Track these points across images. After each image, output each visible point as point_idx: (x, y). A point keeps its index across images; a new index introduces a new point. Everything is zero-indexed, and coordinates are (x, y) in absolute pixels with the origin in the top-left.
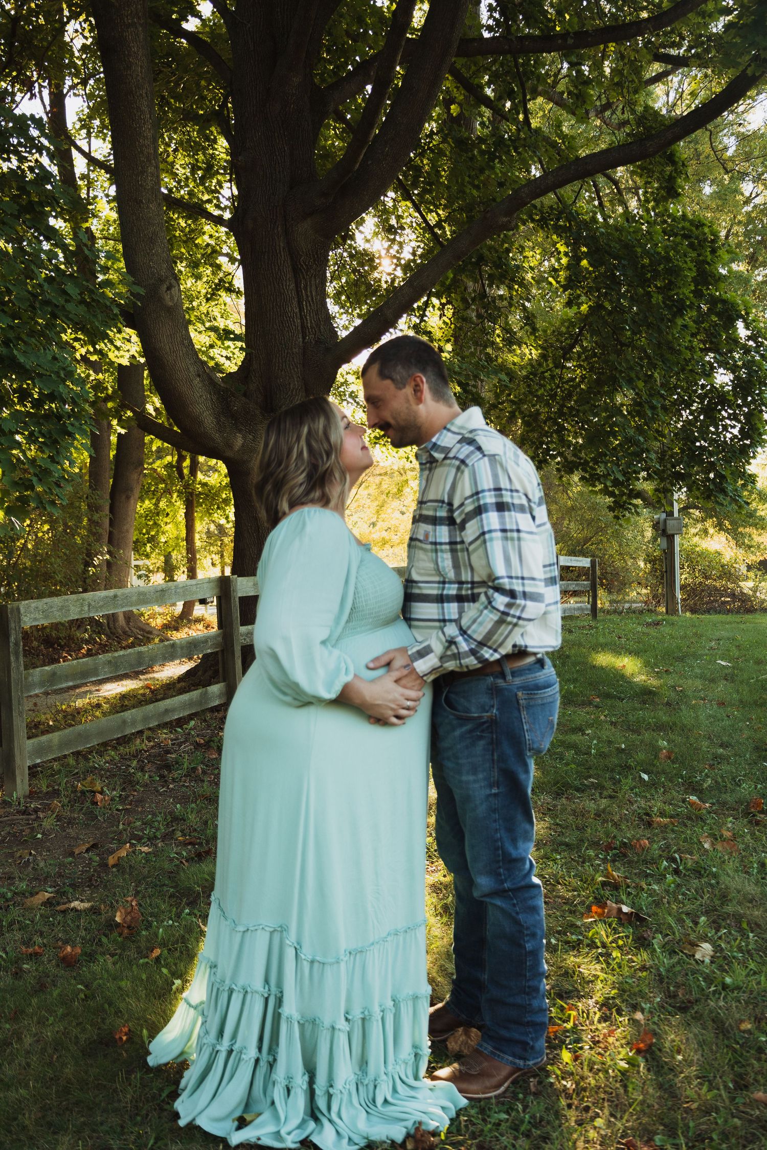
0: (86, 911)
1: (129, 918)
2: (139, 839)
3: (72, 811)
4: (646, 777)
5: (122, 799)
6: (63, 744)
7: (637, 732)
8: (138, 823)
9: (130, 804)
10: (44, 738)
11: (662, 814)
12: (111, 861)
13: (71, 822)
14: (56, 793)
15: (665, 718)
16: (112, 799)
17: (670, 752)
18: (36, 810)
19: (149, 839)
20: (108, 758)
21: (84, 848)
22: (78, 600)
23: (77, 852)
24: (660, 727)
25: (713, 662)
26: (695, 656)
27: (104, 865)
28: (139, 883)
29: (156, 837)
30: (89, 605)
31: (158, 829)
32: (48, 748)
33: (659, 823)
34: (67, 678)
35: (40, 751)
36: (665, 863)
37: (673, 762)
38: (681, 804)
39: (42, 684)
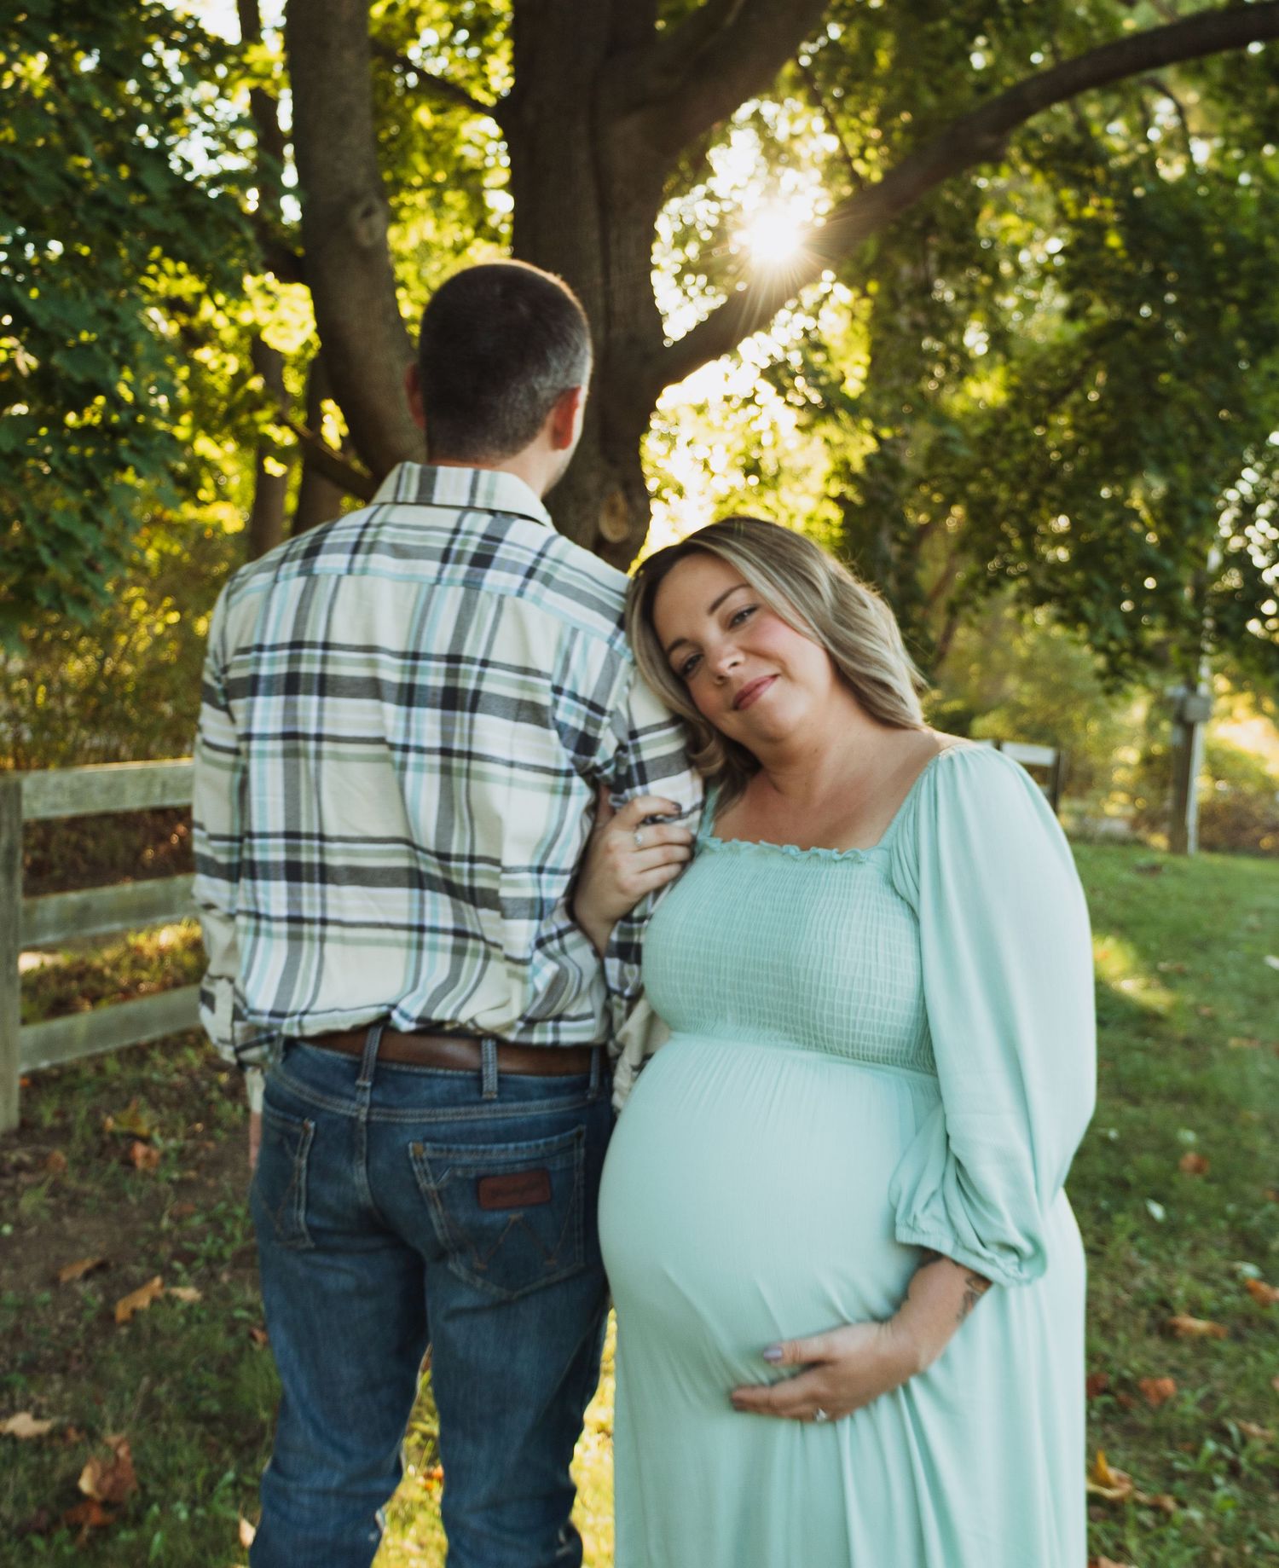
0: (38, 1444)
1: (109, 1481)
2: (189, 1258)
3: (83, 1177)
4: (1157, 1211)
5: (183, 1156)
6: (98, 1033)
7: (1135, 1101)
8: (197, 1221)
9: (197, 1168)
10: (59, 1024)
11: (1196, 1310)
12: (122, 1311)
13: (75, 1202)
14: (62, 1134)
15: (1186, 1076)
16: (165, 1156)
17: (1203, 1157)
18: (20, 1167)
19: (209, 1261)
20: (180, 1062)
21: (79, 1270)
22: (142, 773)
23: (65, 1276)
24: (1177, 1095)
25: (1257, 959)
26: (1228, 944)
27: (107, 1316)
28: (158, 1378)
29: (221, 1259)
30: (164, 785)
31: (230, 1239)
32: (68, 1041)
33: (1189, 1331)
34: (111, 915)
35: (49, 1045)
36: (1210, 1446)
37: (1209, 1180)
38: (1229, 1284)
39: (61, 924)
